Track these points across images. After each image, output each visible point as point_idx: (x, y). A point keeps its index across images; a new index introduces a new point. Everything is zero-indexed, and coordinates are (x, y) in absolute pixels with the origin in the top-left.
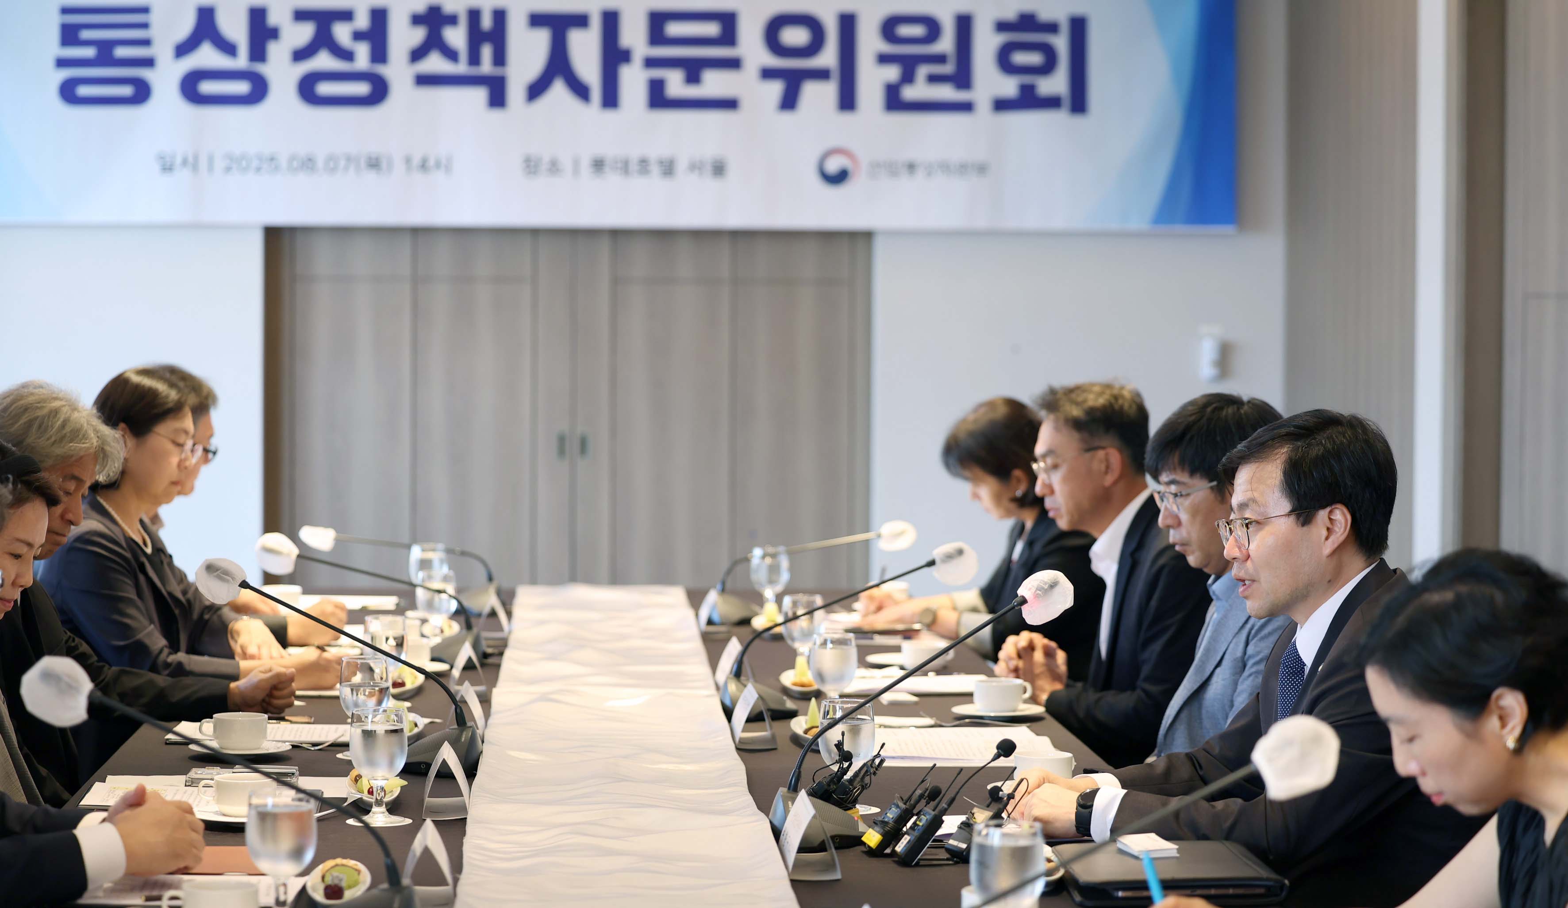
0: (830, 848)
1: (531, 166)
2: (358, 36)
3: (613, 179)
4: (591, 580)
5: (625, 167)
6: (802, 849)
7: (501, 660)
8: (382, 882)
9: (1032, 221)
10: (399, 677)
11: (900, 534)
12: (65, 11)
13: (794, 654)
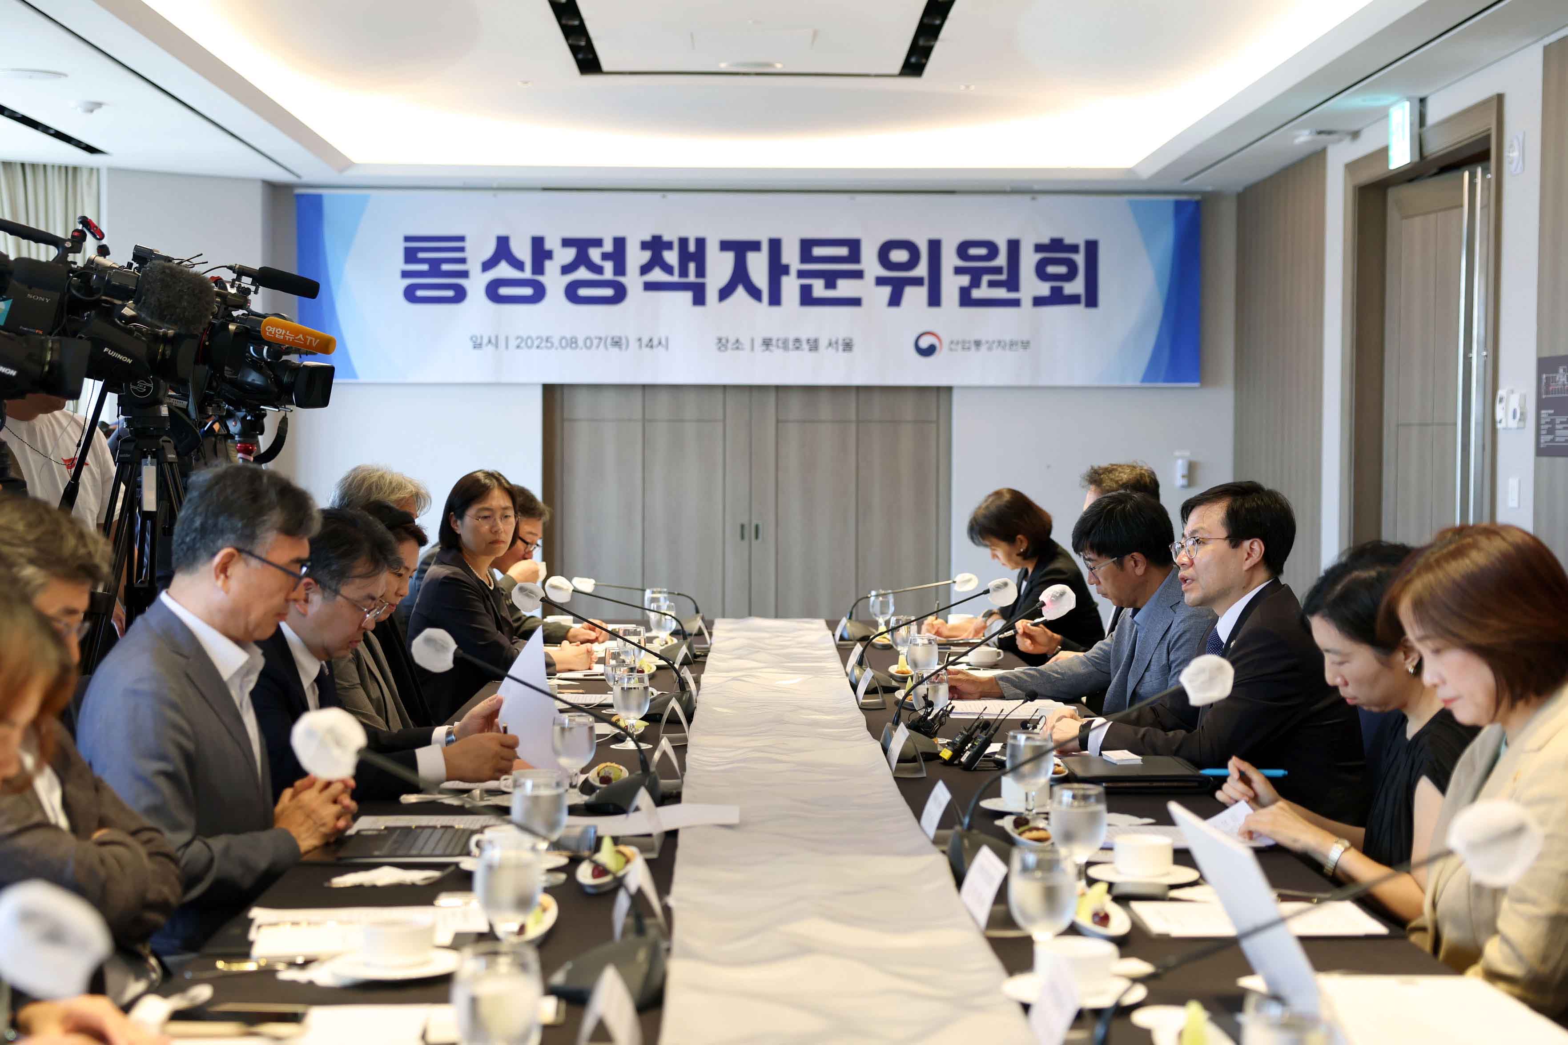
0: (920, 760)
1: (722, 344)
2: (605, 256)
3: (777, 353)
4: (764, 615)
5: (785, 345)
6: (899, 761)
7: (706, 659)
8: (638, 770)
9: (1060, 380)
10: (640, 667)
11: (969, 580)
12: (407, 239)
13: (898, 654)
